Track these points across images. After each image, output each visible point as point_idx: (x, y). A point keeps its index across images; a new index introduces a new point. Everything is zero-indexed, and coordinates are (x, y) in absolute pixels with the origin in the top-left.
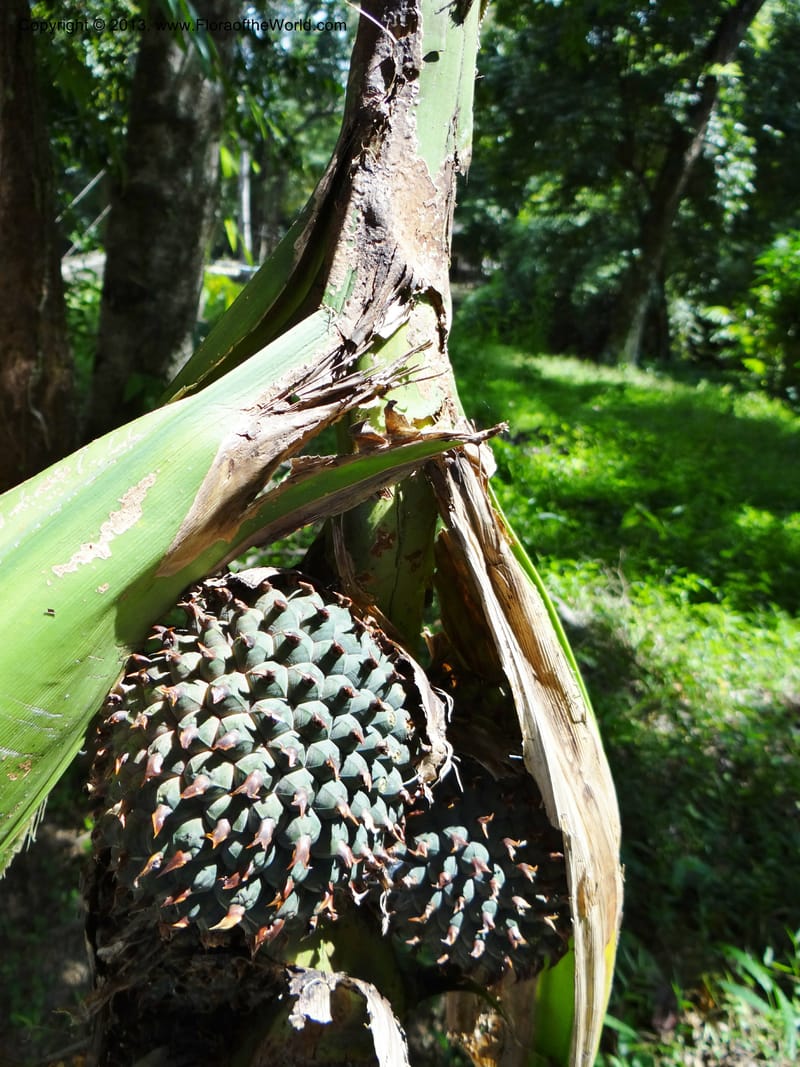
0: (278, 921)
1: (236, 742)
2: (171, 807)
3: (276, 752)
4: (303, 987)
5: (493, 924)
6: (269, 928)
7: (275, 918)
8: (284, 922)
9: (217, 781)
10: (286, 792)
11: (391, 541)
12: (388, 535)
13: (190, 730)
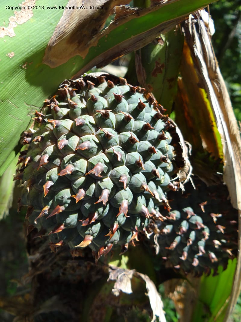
0: (110, 245)
1: (88, 146)
2: (53, 182)
3: (109, 155)
4: (118, 276)
5: (204, 251)
6: (105, 248)
7: (108, 243)
8: (112, 245)
9: (78, 168)
10: (115, 176)
11: (162, 69)
12: (160, 65)
13: (63, 142)
